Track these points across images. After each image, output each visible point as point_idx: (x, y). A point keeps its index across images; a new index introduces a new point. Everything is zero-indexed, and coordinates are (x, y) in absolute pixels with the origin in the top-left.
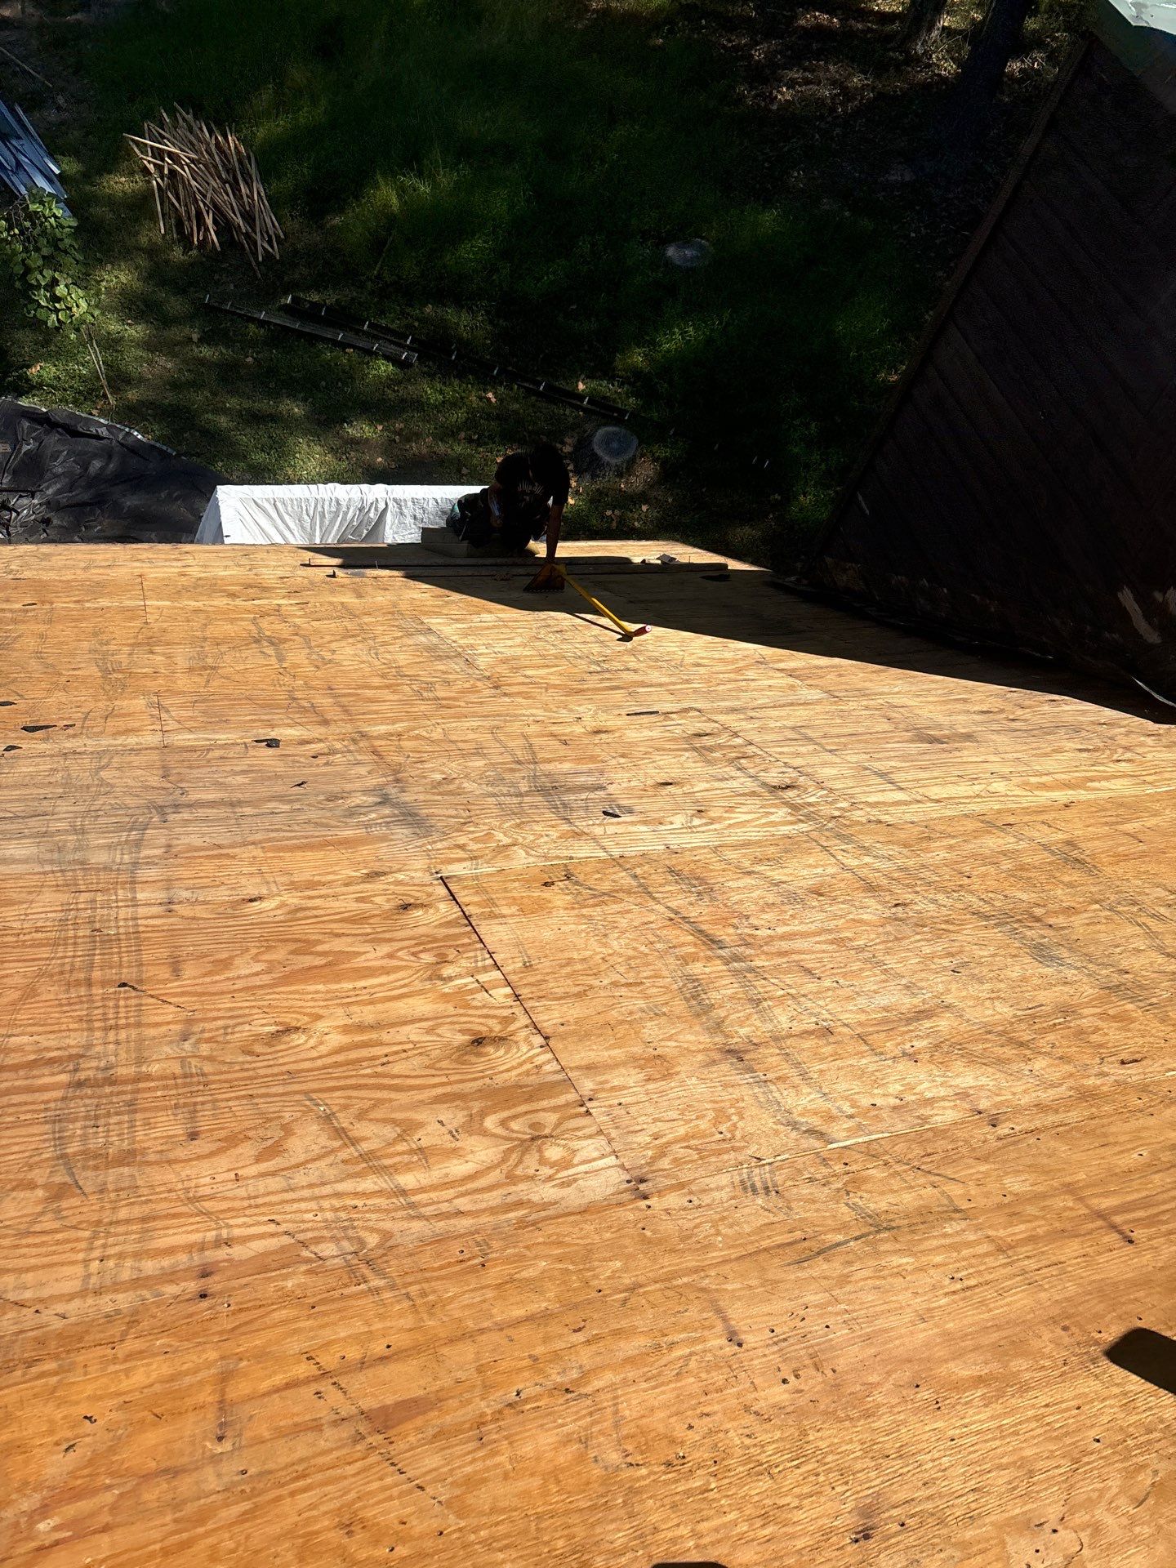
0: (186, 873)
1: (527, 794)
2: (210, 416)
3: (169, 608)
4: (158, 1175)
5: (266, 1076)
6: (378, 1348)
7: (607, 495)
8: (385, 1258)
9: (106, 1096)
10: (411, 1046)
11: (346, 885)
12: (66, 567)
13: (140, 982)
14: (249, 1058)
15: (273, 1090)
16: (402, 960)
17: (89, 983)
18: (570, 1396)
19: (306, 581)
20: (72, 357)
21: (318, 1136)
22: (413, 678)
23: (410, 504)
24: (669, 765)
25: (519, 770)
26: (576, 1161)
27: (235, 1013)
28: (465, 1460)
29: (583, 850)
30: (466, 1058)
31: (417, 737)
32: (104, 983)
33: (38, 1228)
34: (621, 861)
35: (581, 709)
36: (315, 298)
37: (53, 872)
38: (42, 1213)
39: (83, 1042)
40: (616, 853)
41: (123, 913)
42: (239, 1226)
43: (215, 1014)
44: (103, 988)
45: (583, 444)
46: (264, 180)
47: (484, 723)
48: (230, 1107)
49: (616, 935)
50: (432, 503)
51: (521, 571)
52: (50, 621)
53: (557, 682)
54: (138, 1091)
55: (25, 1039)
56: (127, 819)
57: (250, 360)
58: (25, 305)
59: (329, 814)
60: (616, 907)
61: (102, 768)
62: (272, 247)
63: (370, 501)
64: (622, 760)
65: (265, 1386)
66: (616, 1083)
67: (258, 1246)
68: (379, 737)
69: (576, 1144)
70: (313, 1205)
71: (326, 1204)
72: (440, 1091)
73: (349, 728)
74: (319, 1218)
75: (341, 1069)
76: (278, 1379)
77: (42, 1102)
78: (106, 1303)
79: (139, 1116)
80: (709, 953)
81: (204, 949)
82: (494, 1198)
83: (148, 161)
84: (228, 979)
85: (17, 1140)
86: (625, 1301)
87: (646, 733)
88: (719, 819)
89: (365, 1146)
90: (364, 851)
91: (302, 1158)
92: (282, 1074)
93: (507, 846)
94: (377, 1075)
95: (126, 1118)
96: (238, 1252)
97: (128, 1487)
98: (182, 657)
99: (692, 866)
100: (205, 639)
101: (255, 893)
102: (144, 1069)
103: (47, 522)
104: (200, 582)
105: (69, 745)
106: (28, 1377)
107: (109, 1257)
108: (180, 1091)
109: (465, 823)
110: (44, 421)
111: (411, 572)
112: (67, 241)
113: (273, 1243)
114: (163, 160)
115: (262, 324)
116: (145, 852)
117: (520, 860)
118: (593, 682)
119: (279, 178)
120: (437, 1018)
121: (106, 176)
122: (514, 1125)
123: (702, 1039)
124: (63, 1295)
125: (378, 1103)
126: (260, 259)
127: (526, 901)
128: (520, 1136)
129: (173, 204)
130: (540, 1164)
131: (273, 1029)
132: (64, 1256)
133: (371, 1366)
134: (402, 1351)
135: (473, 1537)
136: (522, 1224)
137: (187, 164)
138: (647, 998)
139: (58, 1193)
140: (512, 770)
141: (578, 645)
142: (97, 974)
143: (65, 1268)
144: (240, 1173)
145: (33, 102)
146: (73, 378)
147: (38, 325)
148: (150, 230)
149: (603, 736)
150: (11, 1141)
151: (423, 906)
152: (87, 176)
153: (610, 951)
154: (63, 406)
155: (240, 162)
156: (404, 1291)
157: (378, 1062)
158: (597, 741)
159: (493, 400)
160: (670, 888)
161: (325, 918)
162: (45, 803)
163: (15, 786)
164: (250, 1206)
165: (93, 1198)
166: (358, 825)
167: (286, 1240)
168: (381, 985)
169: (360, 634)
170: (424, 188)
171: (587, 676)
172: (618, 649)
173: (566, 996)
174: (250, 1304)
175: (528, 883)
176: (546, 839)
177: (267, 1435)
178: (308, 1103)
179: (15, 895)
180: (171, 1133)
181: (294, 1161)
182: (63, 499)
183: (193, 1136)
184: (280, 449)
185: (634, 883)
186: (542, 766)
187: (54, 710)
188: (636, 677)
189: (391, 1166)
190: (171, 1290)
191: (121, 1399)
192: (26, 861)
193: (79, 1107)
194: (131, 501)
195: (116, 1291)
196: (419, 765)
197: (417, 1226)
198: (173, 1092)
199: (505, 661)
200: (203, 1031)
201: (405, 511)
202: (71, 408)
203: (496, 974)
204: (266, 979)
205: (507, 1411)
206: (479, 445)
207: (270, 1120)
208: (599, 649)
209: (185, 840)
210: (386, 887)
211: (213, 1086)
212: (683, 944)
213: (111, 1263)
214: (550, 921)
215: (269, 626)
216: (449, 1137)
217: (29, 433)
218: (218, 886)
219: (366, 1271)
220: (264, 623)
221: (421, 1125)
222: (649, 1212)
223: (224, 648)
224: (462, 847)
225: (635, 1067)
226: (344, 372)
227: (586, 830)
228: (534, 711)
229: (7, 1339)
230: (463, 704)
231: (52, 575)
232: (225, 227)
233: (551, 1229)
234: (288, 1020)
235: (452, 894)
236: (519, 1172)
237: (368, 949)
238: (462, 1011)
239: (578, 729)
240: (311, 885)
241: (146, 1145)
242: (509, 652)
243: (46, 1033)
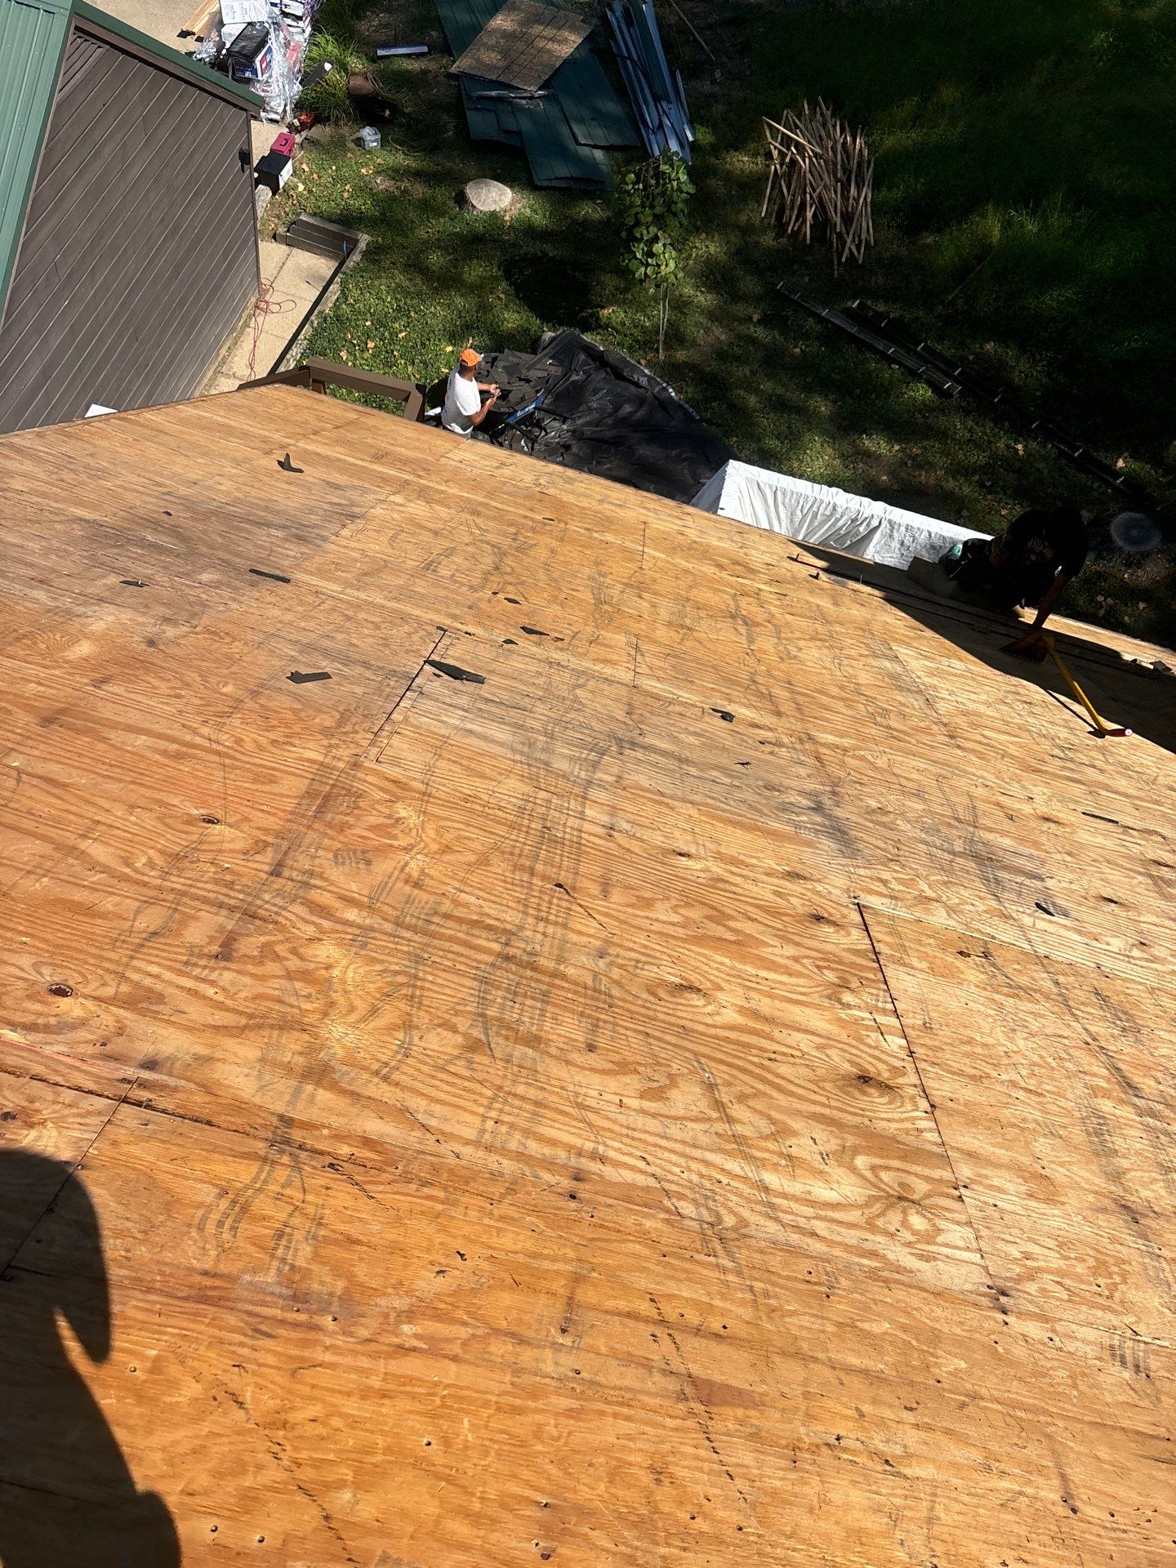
0: (629, 808)
1: (961, 854)
2: (742, 392)
3: (663, 561)
4: (557, 1070)
5: (663, 1022)
6: (716, 1325)
7: (1105, 581)
8: (737, 1243)
9: (526, 978)
10: (799, 1054)
11: (767, 874)
12: (584, 495)
13: (574, 889)
14: (652, 999)
15: (668, 1038)
16: (806, 967)
17: (532, 872)
18: (888, 1468)
19: (789, 574)
20: (642, 308)
21: (699, 1100)
22: (870, 700)
23: (903, 529)
24: (1119, 883)
25: (957, 827)
26: (939, 1239)
27: (648, 952)
28: (775, 1475)
29: (1006, 934)
30: (849, 1089)
31: (862, 759)
32: (544, 878)
33: (452, 1068)
34: (1045, 961)
35: (1036, 790)
36: (881, 308)
37: (521, 762)
38: (458, 1057)
39: (517, 922)
40: (1042, 950)
41: (572, 822)
42: (615, 1149)
43: (631, 945)
44: (542, 881)
45: (1102, 522)
46: (876, 187)
47: (931, 768)
48: (627, 1036)
49: (1025, 1035)
50: (925, 535)
51: (1002, 629)
52: (562, 540)
53: (1016, 753)
54: (553, 985)
55: (472, 899)
56: (590, 740)
57: (797, 350)
58: (623, 254)
59: (764, 801)
60: (1030, 1007)
61: (580, 686)
62: (859, 252)
63: (865, 515)
64: (1068, 858)
65: (610, 1304)
66: (996, 1184)
67: (628, 1176)
68: (824, 745)
69: (943, 1224)
70: (682, 1161)
71: (694, 1166)
72: (819, 1109)
73: (798, 726)
74: (685, 1176)
75: (731, 1046)
76: (622, 1305)
77: (475, 960)
78: (493, 1162)
79: (549, 1008)
80: (1123, 1096)
81: (633, 882)
82: (852, 1237)
83: (775, 147)
84: (647, 918)
85: (450, 984)
86: (963, 1405)
87: (1100, 840)
88: (1162, 961)
89: (739, 1129)
90: (789, 849)
91: (681, 1113)
92: (678, 1026)
93: (930, 899)
94: (762, 1066)
95: (539, 1005)
96: (608, 1171)
97: (480, 1332)
98: (666, 609)
99: (1122, 997)
100: (688, 600)
101: (685, 849)
102: (562, 968)
103: (567, 447)
104: (694, 546)
105: (557, 656)
106: (419, 1194)
107: (503, 1122)
108: (588, 1002)
109: (892, 860)
110: (599, 359)
111: (891, 596)
112: (680, 205)
113: (641, 1180)
114: (788, 149)
115: (821, 320)
116: (599, 775)
117: (939, 918)
118: (1053, 766)
119: (890, 188)
120: (829, 1038)
121: (733, 153)
122: (884, 1175)
123: (1097, 1181)
124: (461, 1137)
125: (758, 1094)
126: (843, 260)
127: (938, 961)
128: (887, 1189)
129: (782, 192)
130: (902, 1225)
131: (678, 980)
132: (467, 1104)
133: (704, 1337)
134: (736, 1338)
135: (769, 1549)
136: (873, 1275)
137: (810, 157)
138: (1046, 1113)
139: (474, 1046)
140: (949, 825)
141: (1045, 724)
142: (539, 867)
143: (466, 1114)
144: (625, 1100)
145: (693, 72)
146: (636, 327)
147: (626, 273)
148: (752, 211)
149: (1052, 825)
150: (445, 983)
151: (835, 924)
152: (715, 149)
153: (1015, 1049)
154: (618, 350)
155: (859, 165)
156: (748, 1283)
157: (766, 1055)
158: (1044, 829)
159: (1021, 453)
160: (1093, 1011)
161: (742, 898)
162: (527, 700)
163: (505, 676)
164: (627, 1136)
165: (501, 1064)
166: (788, 822)
167: (652, 1182)
168: (781, 983)
169: (829, 641)
170: (1032, 227)
171: (1048, 758)
172: (1088, 742)
173: (961, 1073)
174: (610, 1225)
175: (943, 945)
176: (971, 908)
177: (603, 1350)
178: (695, 1064)
179: (488, 771)
180: (573, 1036)
181: (673, 1112)
182: (588, 431)
183: (591, 1048)
184: (793, 439)
185: (1055, 990)
186: (981, 833)
187: (550, 621)
188: (1101, 778)
189: (760, 1159)
190: (547, 1176)
191: (491, 1252)
192: (502, 745)
193: (504, 977)
194: (646, 451)
195: (504, 1156)
196: (858, 786)
197: (772, 1227)
198: (582, 1000)
199: (965, 713)
200: (617, 956)
201: (896, 534)
202: (624, 353)
203: (893, 1021)
204: (681, 932)
205: (824, 1449)
206: (989, 493)
207: (659, 1064)
208: (1066, 735)
209: (634, 777)
210: (804, 891)
211: (617, 1010)
212: (1095, 1075)
213: (504, 1129)
214: (958, 992)
215: (747, 606)
216: (819, 1158)
217: (581, 366)
218: (654, 829)
219: (718, 1247)
220: (743, 602)
221: (795, 1134)
222: (1005, 1329)
223: (702, 614)
224: (885, 882)
225: (1018, 1177)
226: (882, 385)
227: (1014, 915)
228: (985, 774)
229: (410, 1152)
230: (913, 741)
231: (572, 499)
232: (822, 222)
233: (901, 1294)
234: (692, 979)
235: (865, 924)
236: (880, 1222)
237: (776, 944)
238: (854, 1043)
239: (1027, 808)
240: (734, 861)
241: (551, 1037)
242: (972, 706)
243: (489, 901)
